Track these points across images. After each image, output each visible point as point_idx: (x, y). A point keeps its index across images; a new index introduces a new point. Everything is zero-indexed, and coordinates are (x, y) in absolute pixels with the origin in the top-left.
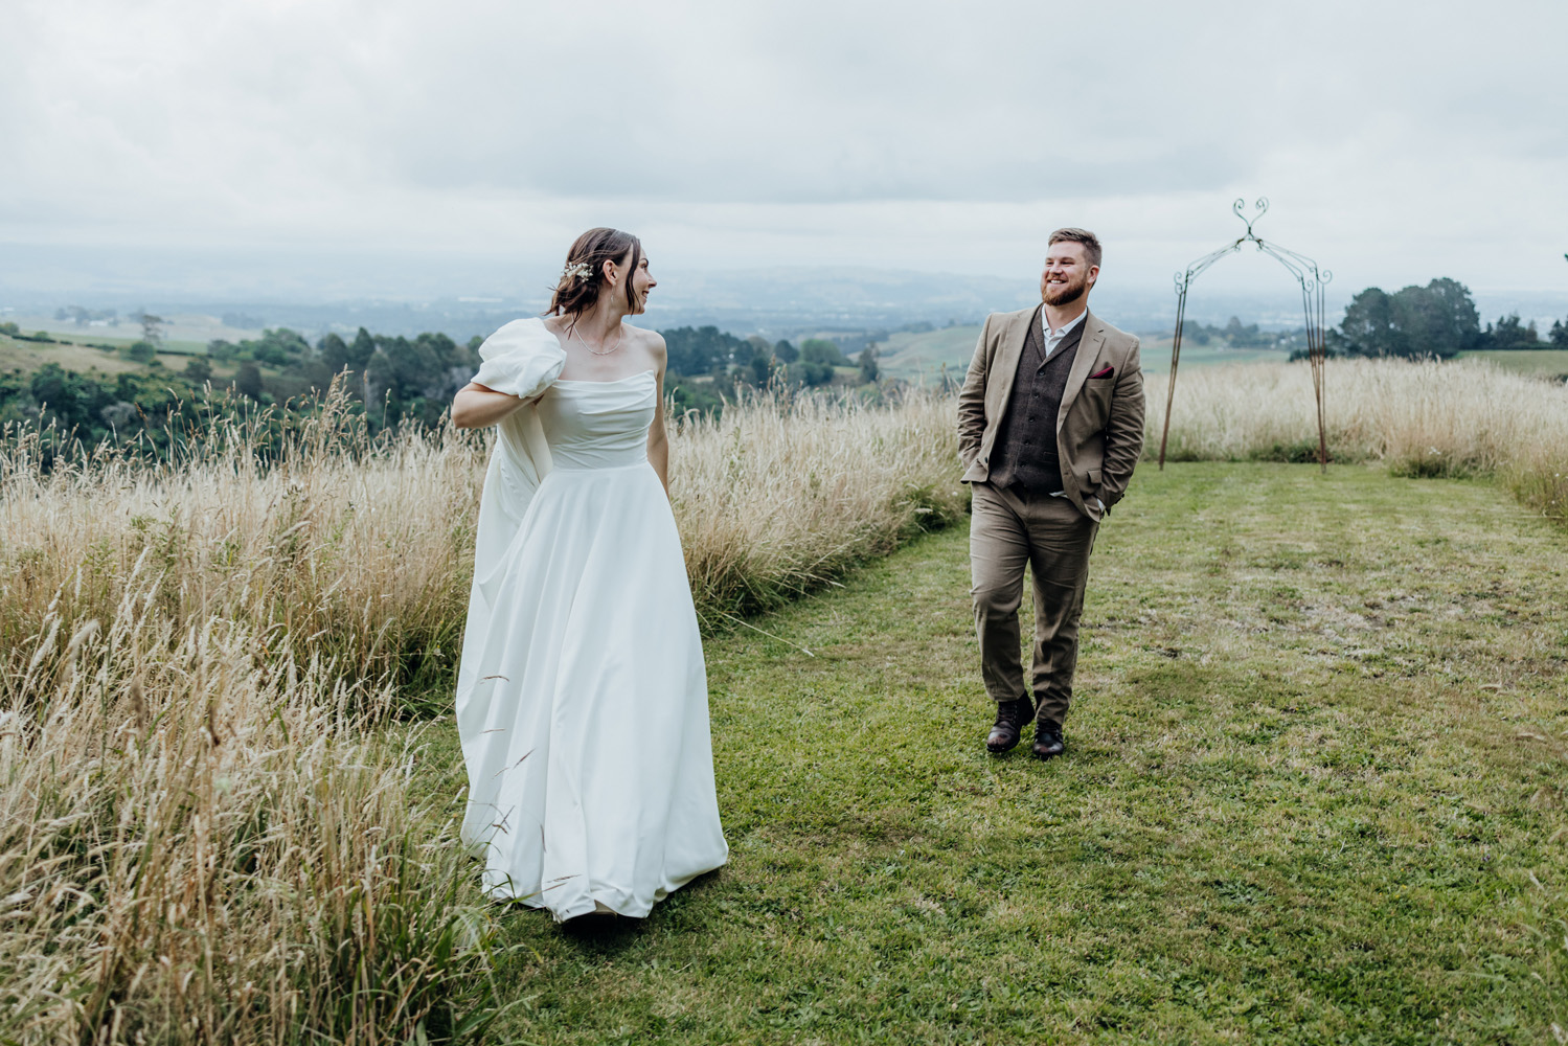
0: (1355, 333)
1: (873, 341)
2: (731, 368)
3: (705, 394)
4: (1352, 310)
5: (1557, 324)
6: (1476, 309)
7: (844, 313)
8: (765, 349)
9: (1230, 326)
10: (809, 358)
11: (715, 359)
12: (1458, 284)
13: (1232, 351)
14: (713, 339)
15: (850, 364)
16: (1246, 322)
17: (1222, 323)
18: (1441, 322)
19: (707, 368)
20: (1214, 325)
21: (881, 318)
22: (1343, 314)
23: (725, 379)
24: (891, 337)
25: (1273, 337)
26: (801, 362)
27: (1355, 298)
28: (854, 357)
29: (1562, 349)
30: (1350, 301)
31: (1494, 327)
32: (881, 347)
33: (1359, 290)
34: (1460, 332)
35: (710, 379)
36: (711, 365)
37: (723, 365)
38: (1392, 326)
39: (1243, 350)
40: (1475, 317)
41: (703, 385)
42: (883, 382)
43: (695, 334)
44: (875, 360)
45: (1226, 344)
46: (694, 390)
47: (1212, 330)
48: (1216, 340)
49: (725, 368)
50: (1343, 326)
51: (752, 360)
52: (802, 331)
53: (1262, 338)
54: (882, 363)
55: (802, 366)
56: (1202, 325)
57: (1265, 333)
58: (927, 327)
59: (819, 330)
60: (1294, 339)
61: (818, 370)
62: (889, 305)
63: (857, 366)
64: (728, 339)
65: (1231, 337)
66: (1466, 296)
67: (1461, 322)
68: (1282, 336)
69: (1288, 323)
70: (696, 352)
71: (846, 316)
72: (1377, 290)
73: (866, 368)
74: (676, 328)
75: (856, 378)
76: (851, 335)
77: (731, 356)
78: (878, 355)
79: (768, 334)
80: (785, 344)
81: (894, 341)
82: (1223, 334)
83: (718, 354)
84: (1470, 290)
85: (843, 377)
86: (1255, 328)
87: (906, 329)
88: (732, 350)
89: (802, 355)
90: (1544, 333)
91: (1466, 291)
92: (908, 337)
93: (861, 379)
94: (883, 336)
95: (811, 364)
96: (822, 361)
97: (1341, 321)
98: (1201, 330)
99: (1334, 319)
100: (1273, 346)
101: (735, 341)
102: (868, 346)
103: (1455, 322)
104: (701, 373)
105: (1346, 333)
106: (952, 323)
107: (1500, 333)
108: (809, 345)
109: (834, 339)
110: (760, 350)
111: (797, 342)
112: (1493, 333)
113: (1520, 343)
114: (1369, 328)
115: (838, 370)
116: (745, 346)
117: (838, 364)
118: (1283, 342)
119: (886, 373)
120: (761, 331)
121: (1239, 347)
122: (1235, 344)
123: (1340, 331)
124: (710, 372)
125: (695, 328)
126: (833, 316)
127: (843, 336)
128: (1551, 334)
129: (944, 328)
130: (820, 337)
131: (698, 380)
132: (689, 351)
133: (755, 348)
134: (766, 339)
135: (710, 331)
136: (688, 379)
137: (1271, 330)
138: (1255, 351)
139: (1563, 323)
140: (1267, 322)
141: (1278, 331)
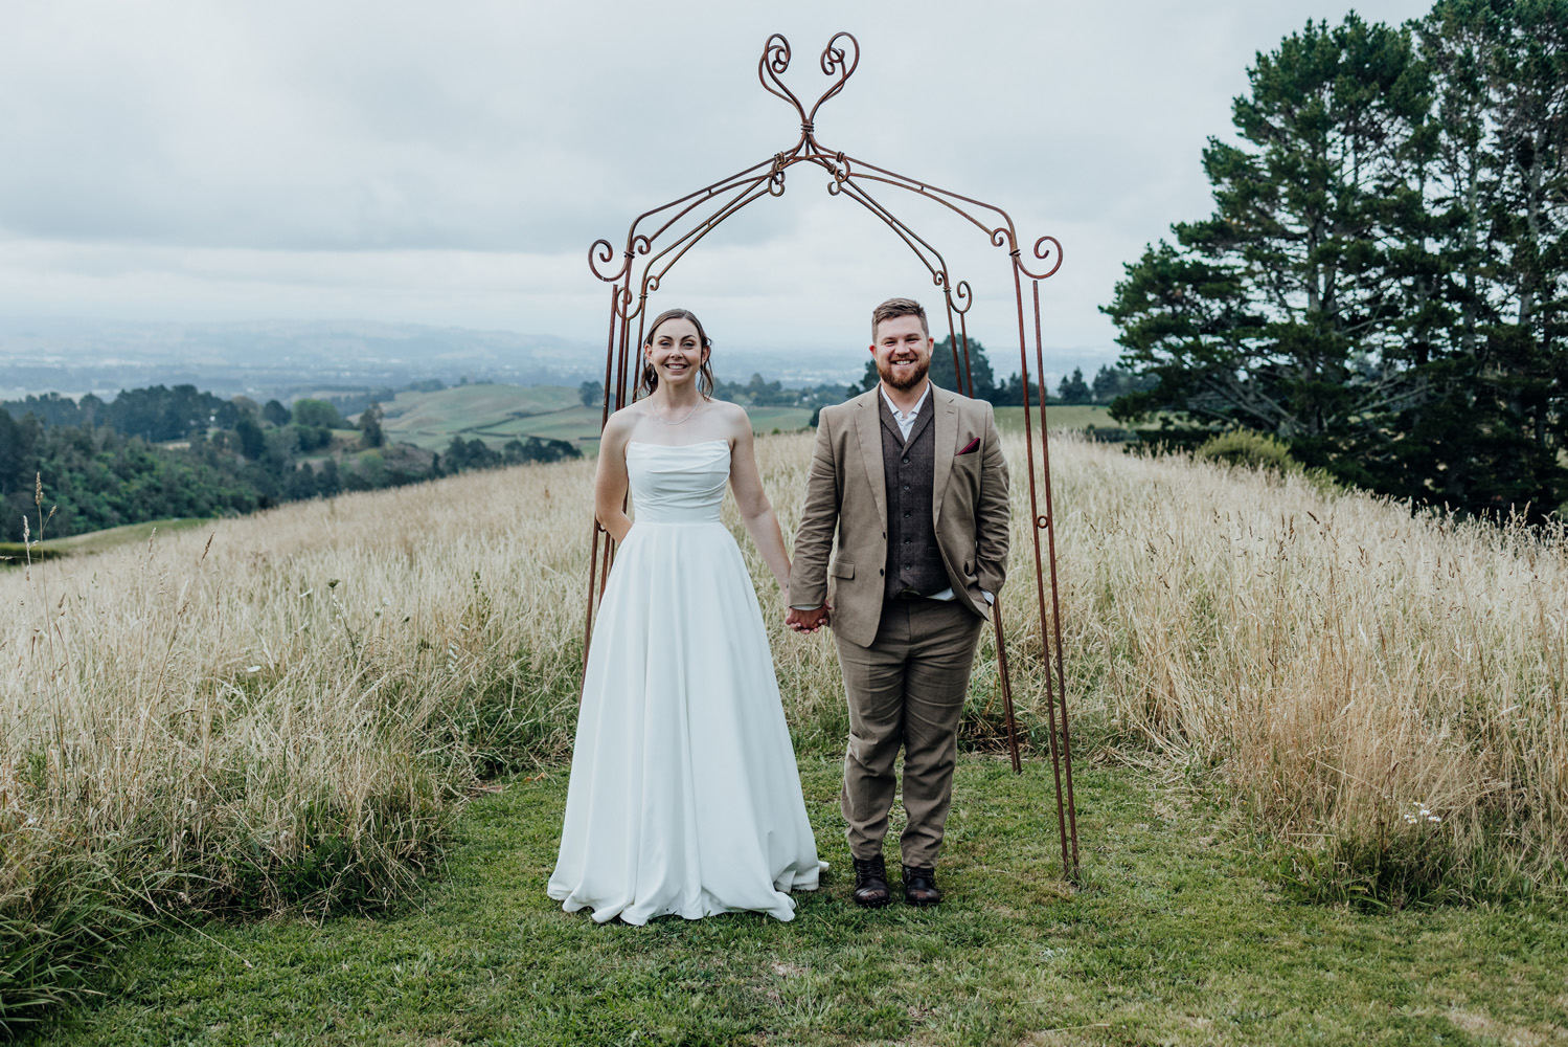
1: (375, 401)
2: (212, 432)
3: (177, 462)
5: (1065, 380)
6: (990, 365)
7: (344, 370)
8: (252, 411)
9: (752, 383)
10: (303, 420)
11: (193, 423)
12: (972, 341)
13: (756, 408)
14: (190, 399)
15: (351, 427)
16: (768, 379)
17: (745, 381)
19: (183, 433)
20: (737, 383)
21: (386, 375)
22: (864, 371)
23: (204, 444)
24: (398, 396)
25: (796, 395)
26: (293, 424)
28: (355, 419)
29: (1071, 404)
31: (1007, 382)
32: (385, 407)
34: (976, 387)
35: (187, 445)
36: (189, 429)
37: (203, 431)
39: (766, 408)
40: (989, 373)
41: (177, 451)
42: (388, 446)
43: (169, 394)
44: (378, 421)
45: (749, 401)
46: (165, 458)
47: (733, 386)
49: (205, 433)
50: (865, 382)
51: (237, 422)
52: (297, 390)
53: (785, 395)
54: (386, 425)
55: (295, 429)
56: (725, 382)
57: (788, 390)
58: (437, 385)
59: (316, 389)
60: (816, 396)
61: (313, 433)
62: (395, 361)
63: (357, 429)
64: (208, 399)
65: (754, 394)
66: (980, 352)
67: (977, 379)
68: (804, 393)
69: (809, 379)
70: (171, 414)
71: (348, 374)
73: (368, 430)
74: (146, 387)
75: (356, 442)
76: (352, 395)
77: (213, 419)
78: (381, 416)
79: (258, 394)
80: (275, 405)
81: (401, 401)
82: (746, 392)
83: (196, 417)
84: (983, 346)
85: (341, 441)
86: (777, 385)
87: (414, 387)
88: (214, 411)
89: (295, 417)
90: (1053, 386)
91: (979, 347)
92: (416, 397)
93: (362, 443)
94: (389, 395)
95: (304, 427)
96: (318, 424)
97: (862, 378)
98: (724, 388)
99: (855, 375)
100: (796, 404)
101: (217, 402)
102: (370, 406)
104: (176, 438)
106: (464, 381)
107: (1013, 389)
108: (302, 405)
109: (334, 399)
110: (246, 412)
111: (289, 403)
112: (1006, 389)
113: (1032, 399)
115: (336, 433)
116: (228, 407)
117: (336, 427)
118: (806, 399)
119: (391, 436)
120: (250, 390)
121: (762, 405)
122: (758, 402)
124: (186, 438)
125: (169, 386)
126: (333, 373)
127: (343, 395)
128: (1060, 390)
129: (455, 386)
130: (317, 396)
131: (171, 446)
132: (162, 413)
133: (240, 409)
134: (255, 399)
135: (186, 390)
136: (159, 445)
137: (793, 387)
138: (779, 409)
139: (1070, 379)
140: (789, 379)
141: (800, 388)
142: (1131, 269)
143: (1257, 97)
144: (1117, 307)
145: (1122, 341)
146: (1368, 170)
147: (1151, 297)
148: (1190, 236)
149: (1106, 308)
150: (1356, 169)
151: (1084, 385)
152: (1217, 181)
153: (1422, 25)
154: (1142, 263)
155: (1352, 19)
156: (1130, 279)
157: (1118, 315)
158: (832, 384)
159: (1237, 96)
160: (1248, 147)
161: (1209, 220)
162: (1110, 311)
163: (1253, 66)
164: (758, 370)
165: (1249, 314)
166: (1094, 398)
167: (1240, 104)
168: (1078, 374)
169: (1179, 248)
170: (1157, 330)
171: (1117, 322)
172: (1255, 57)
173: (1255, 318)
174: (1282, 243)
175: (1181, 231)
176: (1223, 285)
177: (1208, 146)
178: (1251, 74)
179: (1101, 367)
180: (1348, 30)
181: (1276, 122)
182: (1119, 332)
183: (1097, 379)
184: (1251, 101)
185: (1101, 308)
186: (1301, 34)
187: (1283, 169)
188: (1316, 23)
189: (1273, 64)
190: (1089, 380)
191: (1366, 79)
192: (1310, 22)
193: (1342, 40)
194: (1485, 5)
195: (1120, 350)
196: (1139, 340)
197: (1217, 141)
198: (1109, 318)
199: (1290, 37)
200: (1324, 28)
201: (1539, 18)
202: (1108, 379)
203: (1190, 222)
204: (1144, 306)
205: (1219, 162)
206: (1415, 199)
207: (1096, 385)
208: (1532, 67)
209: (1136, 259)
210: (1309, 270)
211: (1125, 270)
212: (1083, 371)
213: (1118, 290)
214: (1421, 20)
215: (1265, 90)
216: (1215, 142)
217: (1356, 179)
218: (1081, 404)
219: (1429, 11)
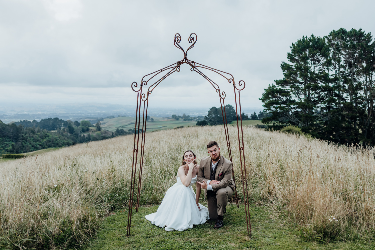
0: (211, 117)
1: (99, 121)
2: (62, 128)
3: (54, 135)
4: (209, 112)
5: (252, 115)
6: (235, 112)
7: (92, 114)
8: (71, 123)
9: (183, 116)
10: (83, 125)
11: (58, 126)
12: (231, 106)
13: (184, 121)
14: (57, 121)
15: (94, 126)
16: (187, 115)
17: (181, 115)
18: (229, 114)
19: (56, 128)
20: (180, 116)
21: (102, 115)
22: (208, 113)
23: (60, 131)
24: (104, 120)
25: (193, 118)
26: (81, 126)
27: (210, 109)
28: (95, 125)
29: (253, 120)
30: (209, 110)
32: (101, 122)
33: (211, 107)
34: (232, 116)
35: (57, 131)
36: (57, 128)
37: (60, 127)
38: (218, 115)
39: (186, 121)
41: (54, 132)
42: (102, 131)
43: (52, 120)
44: (100, 125)
45: (183, 120)
46: (51, 134)
47: (179, 116)
48: (180, 119)
49: (61, 128)
50: (208, 115)
51: (68, 126)
52: (81, 118)
53: (190, 118)
54: (102, 126)
55: (81, 127)
56: (177, 116)
58: (113, 117)
59: (86, 118)
60: (197, 118)
61: (85, 128)
62: (104, 112)
63: (95, 127)
64: (61, 121)
65: (184, 118)
66: (233, 109)
67: (233, 114)
68: (195, 118)
69: (196, 115)
70: (53, 124)
71: (93, 115)
72: (215, 107)
73: (97, 127)
74: (47, 118)
75: (95, 130)
76: (94, 119)
77: (62, 125)
78: (101, 124)
79: (73, 119)
80: (77, 122)
81: (105, 120)
82: (182, 118)
83: (59, 125)
85: (92, 130)
86: (189, 116)
87: (108, 117)
88: (63, 123)
89: (81, 124)
90: (249, 116)
92: (108, 120)
93: (96, 130)
94: (102, 119)
95: (84, 127)
96: (86, 126)
97: (207, 114)
98: (177, 117)
99: (206, 114)
100: (193, 120)
101: (63, 121)
102: (98, 122)
103: (231, 114)
104: (54, 129)
105: (209, 117)
106: (119, 116)
108: (83, 122)
109: (90, 120)
110: (70, 123)
111: (80, 121)
113: (245, 119)
114: (213, 116)
115: (90, 128)
116: (66, 123)
117: (90, 127)
118: (195, 119)
119: (103, 128)
120: (71, 119)
122: (185, 120)
123: (207, 117)
124: (56, 129)
125: (52, 118)
126: (90, 115)
127: (92, 119)
128: (251, 117)
129: (117, 117)
130: (86, 120)
131: (53, 131)
132: (51, 124)
133: (69, 123)
134: (72, 121)
135: (56, 119)
136: (50, 131)
137: (192, 117)
138: (189, 121)
139: (253, 114)
140: (191, 115)
141: (194, 117)
142: (266, 90)
143: (292, 53)
144: (263, 98)
145: (264, 106)
146: (317, 68)
147: (270, 96)
148: (278, 83)
149: (260, 99)
150: (314, 68)
151: (256, 115)
152: (284, 71)
153: (327, 37)
154: (268, 89)
155: (312, 36)
156: (266, 92)
157: (263, 100)
158: (201, 116)
159: (288, 52)
160: (291, 63)
161: (283, 79)
162: (261, 99)
163: (291, 46)
164: (185, 113)
165: (292, 100)
166: (258, 118)
167: (289, 54)
168: (255, 113)
169: (276, 86)
170: (271, 103)
171: (263, 102)
172: (292, 44)
173: (293, 101)
174: (299, 84)
175: (277, 82)
176: (286, 94)
177: (282, 63)
178: (291, 48)
179: (260, 112)
180: (312, 38)
181: (297, 58)
182: (263, 104)
183: (259, 114)
184: (291, 53)
185: (259, 99)
186: (302, 39)
187: (298, 68)
188: (305, 37)
189: (296, 45)
190: (257, 114)
191: (316, 49)
192: (303, 36)
193: (310, 40)
194: (341, 33)
195: (264, 108)
196: (268, 106)
197: (284, 62)
198: (261, 101)
199: (299, 40)
200: (306, 38)
201: (352, 36)
202: (261, 114)
203: (278, 80)
204: (269, 98)
205: (284, 67)
206: (327, 75)
207: (259, 115)
208: (351, 46)
210: (304, 90)
211: (264, 90)
212: (256, 112)
213: (263, 95)
214: (327, 36)
215: (294, 51)
216: (283, 62)
217: (314, 70)
218: (256, 120)
219: (329, 34)
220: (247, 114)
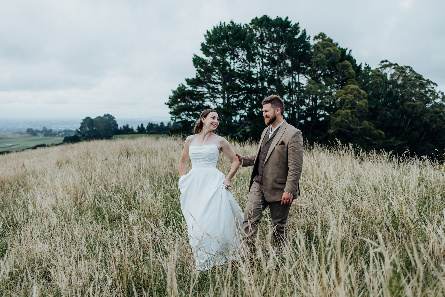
0: (84, 131)
4: (82, 124)
5: (138, 127)
6: (117, 123)
9: (43, 130)
12: (111, 116)
13: (45, 137)
16: (48, 128)
17: (41, 129)
18: (108, 127)
20: (38, 130)
22: (80, 125)
25: (57, 133)
27: (83, 120)
29: (140, 134)
30: (82, 121)
31: (122, 128)
33: (84, 118)
34: (113, 129)
38: (94, 128)
39: (48, 137)
40: (117, 125)
45: (42, 135)
47: (37, 131)
48: (39, 134)
50: (80, 128)
53: (54, 133)
56: (34, 130)
57: (54, 132)
60: (63, 133)
65: (44, 133)
66: (114, 119)
67: (113, 127)
68: (60, 132)
69: (61, 128)
72: (89, 118)
82: (41, 132)
84: (115, 117)
86: (51, 130)
90: (135, 129)
91: (114, 118)
97: (79, 127)
98: (34, 131)
100: (57, 135)
103: (112, 127)
105: (81, 130)
107: (124, 130)
112: (122, 130)
113: (129, 132)
114: (88, 129)
118: (60, 134)
121: (47, 136)
122: (45, 135)
123: (79, 130)
128: (137, 130)
137: (56, 131)
138: (52, 137)
139: (140, 126)
140: (54, 128)
141: (58, 131)
142: (174, 92)
143: (207, 43)
144: (170, 103)
145: (171, 113)
146: (236, 65)
147: (179, 100)
148: (191, 82)
149: (167, 103)
150: (234, 64)
151: (144, 128)
152: (196, 67)
153: (248, 26)
154: (177, 90)
155: (232, 22)
156: (174, 94)
157: (170, 105)
158: (68, 129)
159: (202, 42)
160: (204, 57)
161: (195, 77)
162: (168, 104)
163: (206, 34)
164: (44, 126)
165: (205, 105)
166: (147, 132)
167: (203, 45)
168: (142, 125)
169: (186, 86)
170: (183, 109)
171: (170, 107)
172: (206, 31)
173: (207, 106)
174: (213, 85)
175: (187, 80)
176: (201, 97)
177: (194, 56)
178: (205, 36)
179: (148, 123)
180: (231, 25)
181: (211, 50)
182: (170, 110)
183: (148, 126)
184: (206, 44)
185: (165, 103)
186: (219, 25)
187: (216, 62)
188: (222, 23)
189: (211, 34)
190: (145, 126)
191: (236, 39)
192: (221, 22)
193: (229, 28)
194: (265, 21)
196: (176, 113)
197: (196, 55)
198: (168, 106)
199: (216, 27)
200: (224, 24)
201: (278, 26)
202: (150, 126)
203: (190, 78)
204: (177, 103)
205: (197, 61)
206: (251, 73)
207: (148, 127)
208: (278, 38)
209: (175, 89)
210: (223, 92)
211: (172, 92)
212: (143, 124)
213: (170, 98)
214: (248, 24)
215: (209, 41)
216: (195, 55)
217: (234, 67)
218: (143, 133)
219: (250, 22)
220: (132, 127)
